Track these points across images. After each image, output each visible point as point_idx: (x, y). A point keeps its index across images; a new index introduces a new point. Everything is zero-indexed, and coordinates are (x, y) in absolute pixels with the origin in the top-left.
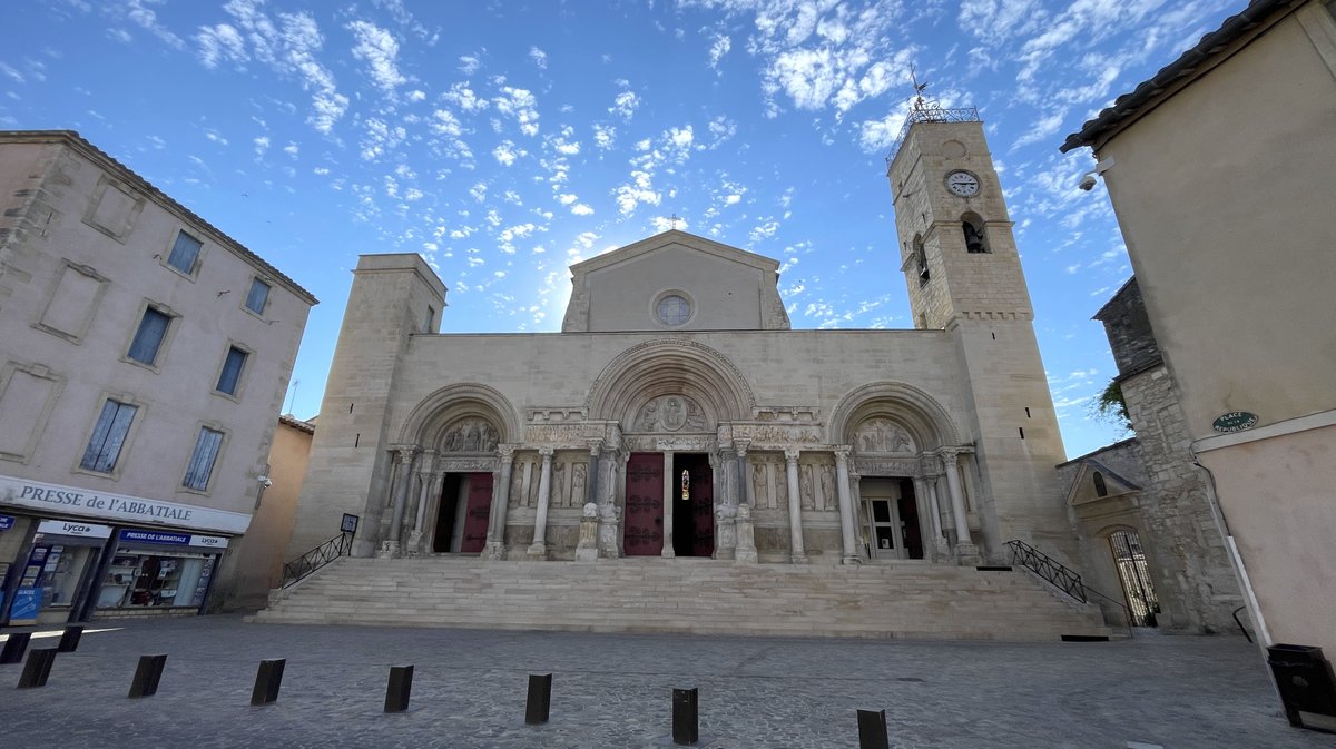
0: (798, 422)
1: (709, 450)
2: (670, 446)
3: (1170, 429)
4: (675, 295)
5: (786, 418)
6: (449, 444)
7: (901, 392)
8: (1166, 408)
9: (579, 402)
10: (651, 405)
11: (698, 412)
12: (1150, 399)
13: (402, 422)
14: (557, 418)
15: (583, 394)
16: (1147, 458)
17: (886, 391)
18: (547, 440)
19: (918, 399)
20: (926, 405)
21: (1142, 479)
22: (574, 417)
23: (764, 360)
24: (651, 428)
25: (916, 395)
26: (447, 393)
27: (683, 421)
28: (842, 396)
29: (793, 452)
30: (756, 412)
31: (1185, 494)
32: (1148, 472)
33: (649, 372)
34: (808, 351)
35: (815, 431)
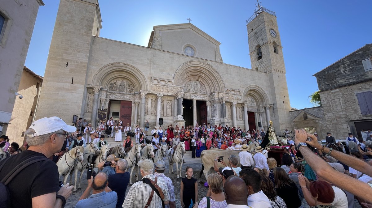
0: (236, 94)
1: (207, 100)
2: (195, 98)
3: (334, 105)
4: (189, 47)
5: (233, 92)
6: (111, 88)
7: (257, 88)
8: (334, 100)
9: (171, 78)
10: (189, 83)
11: (203, 87)
12: (329, 97)
13: (93, 75)
14: (163, 83)
15: (172, 75)
16: (324, 111)
17: (254, 88)
18: (160, 91)
19: (261, 91)
20: (262, 93)
21: (321, 116)
22: (169, 83)
23: (227, 73)
24: (189, 91)
25: (260, 89)
26: (114, 65)
27: (199, 89)
28: (245, 88)
29: (235, 103)
30: (226, 89)
31: (335, 120)
32: (324, 114)
33: (191, 71)
34: (238, 72)
35: (240, 97)
